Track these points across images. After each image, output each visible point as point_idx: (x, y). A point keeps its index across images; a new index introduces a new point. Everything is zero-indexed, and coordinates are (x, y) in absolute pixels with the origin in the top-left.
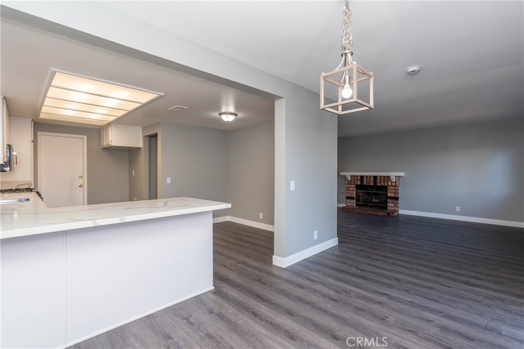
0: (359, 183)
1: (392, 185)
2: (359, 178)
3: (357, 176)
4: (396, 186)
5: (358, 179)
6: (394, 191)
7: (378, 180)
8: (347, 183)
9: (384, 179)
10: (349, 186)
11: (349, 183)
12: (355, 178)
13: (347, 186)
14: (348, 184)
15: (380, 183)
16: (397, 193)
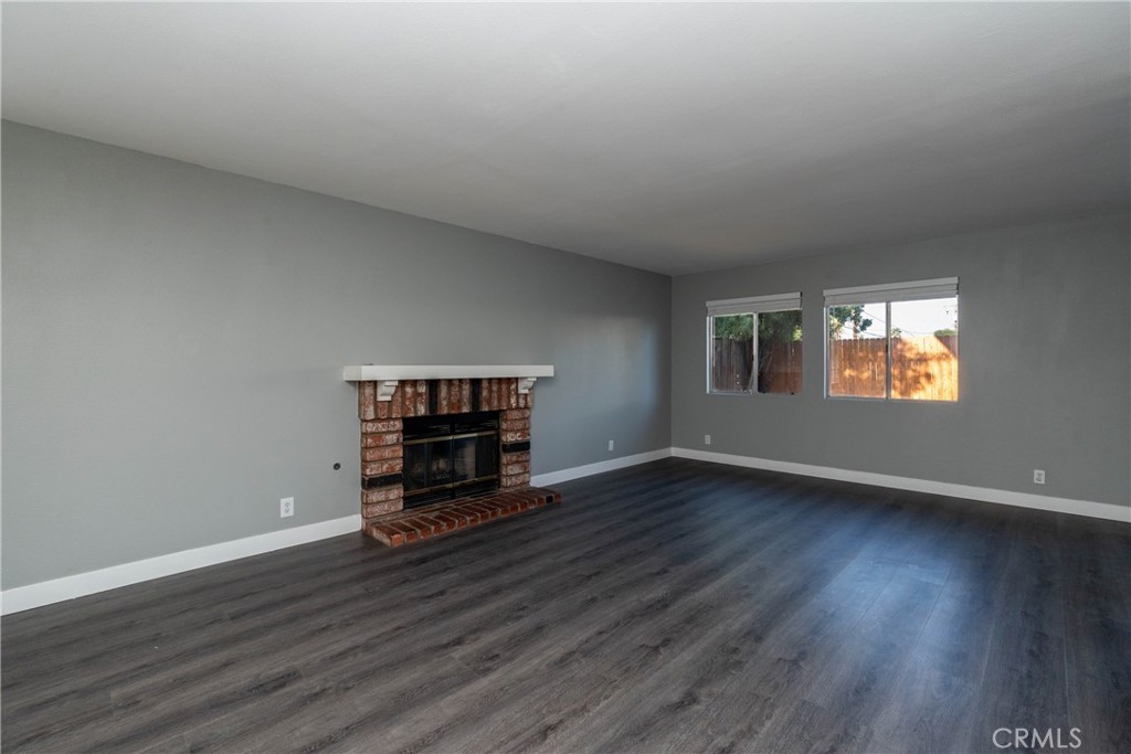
0: (422, 410)
1: (518, 408)
2: (422, 389)
3: (414, 383)
4: (526, 407)
5: (417, 395)
6: (519, 425)
7: (485, 393)
8: (370, 415)
9: (500, 390)
10: (380, 427)
11: (383, 414)
12: (409, 390)
13: (370, 428)
14: (377, 419)
15: (489, 402)
16: (525, 431)
